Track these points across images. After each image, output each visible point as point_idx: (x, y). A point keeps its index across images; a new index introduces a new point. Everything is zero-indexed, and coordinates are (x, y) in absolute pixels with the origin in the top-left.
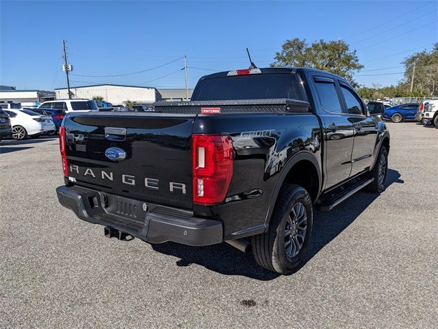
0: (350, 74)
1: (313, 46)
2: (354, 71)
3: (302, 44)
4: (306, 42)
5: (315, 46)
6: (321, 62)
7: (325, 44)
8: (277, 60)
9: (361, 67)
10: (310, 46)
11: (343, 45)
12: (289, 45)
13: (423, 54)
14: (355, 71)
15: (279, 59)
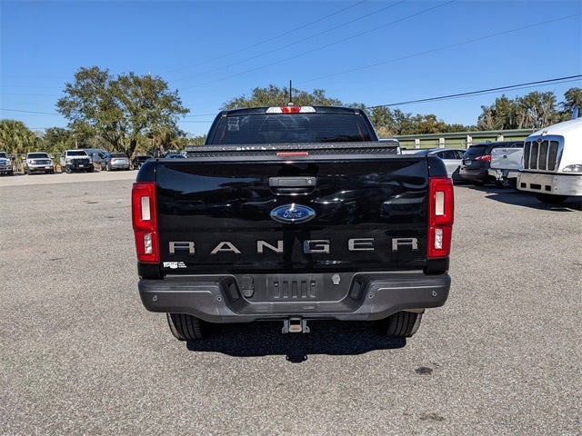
0: (174, 119)
1: (120, 79)
2: (178, 115)
3: (105, 74)
4: (109, 74)
5: (124, 81)
6: (134, 101)
7: (137, 77)
8: (68, 95)
9: (187, 111)
10: (116, 79)
11: (160, 82)
12: (83, 74)
13: (242, 100)
14: (180, 115)
15: (73, 93)
